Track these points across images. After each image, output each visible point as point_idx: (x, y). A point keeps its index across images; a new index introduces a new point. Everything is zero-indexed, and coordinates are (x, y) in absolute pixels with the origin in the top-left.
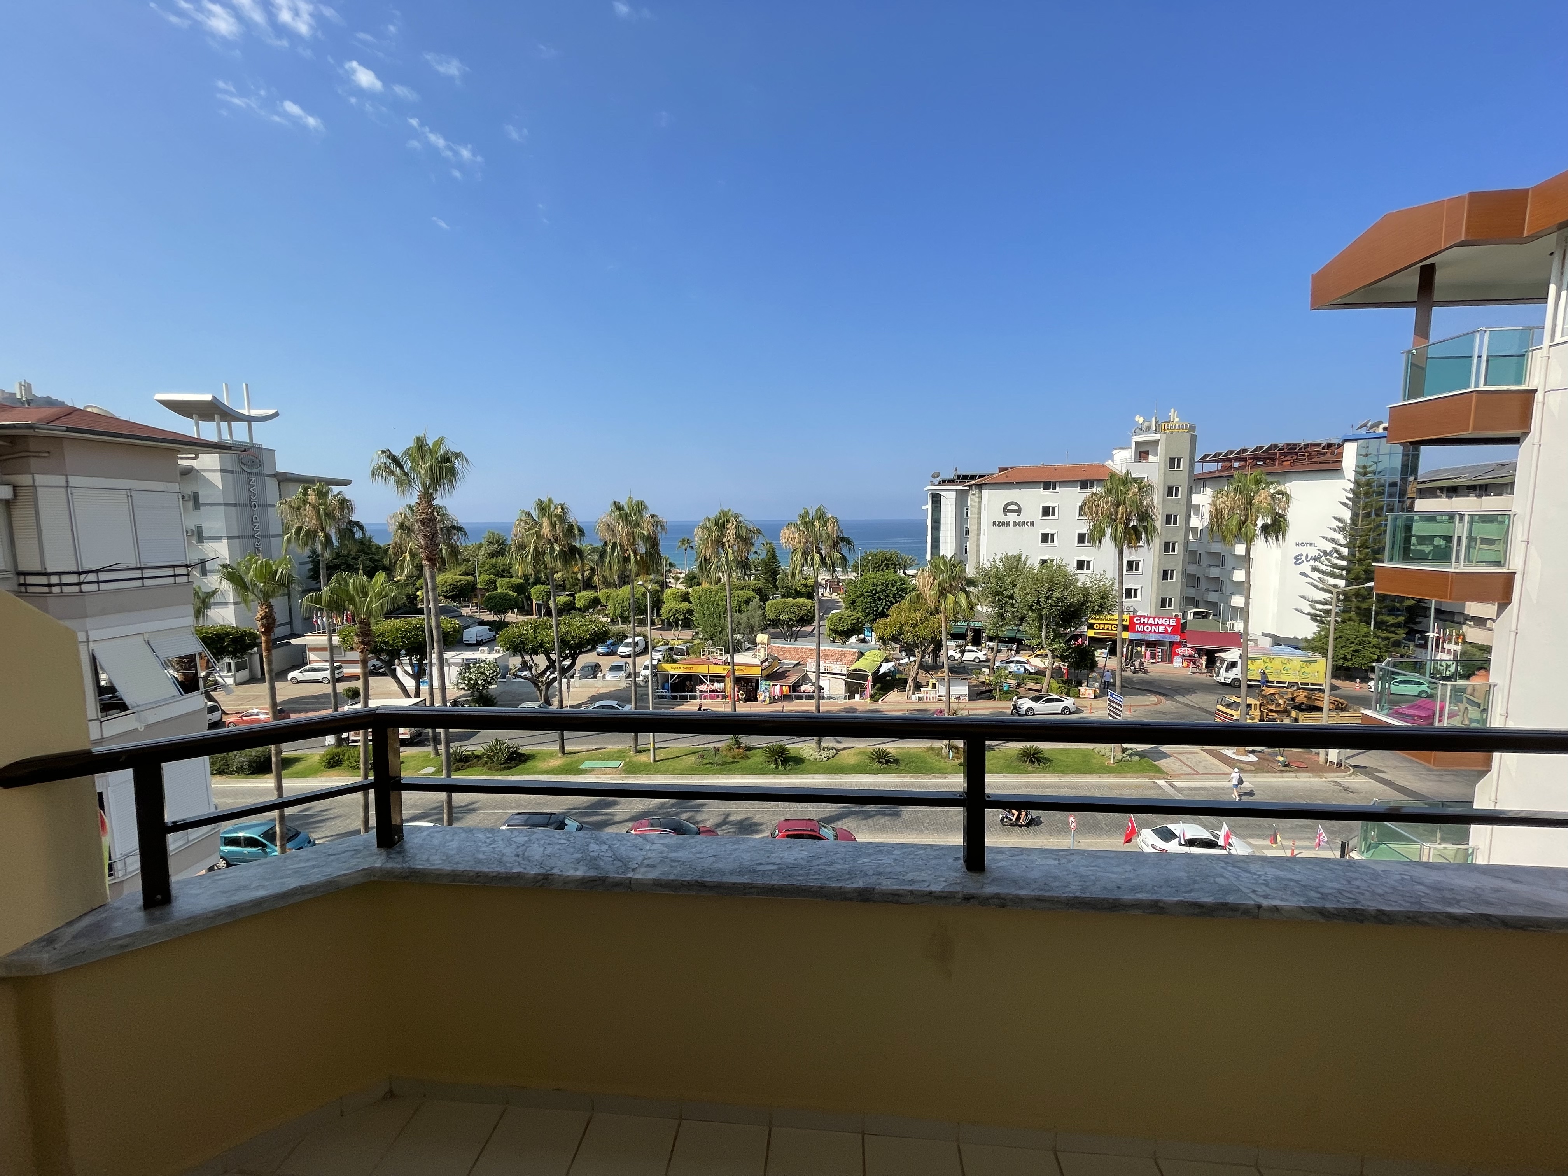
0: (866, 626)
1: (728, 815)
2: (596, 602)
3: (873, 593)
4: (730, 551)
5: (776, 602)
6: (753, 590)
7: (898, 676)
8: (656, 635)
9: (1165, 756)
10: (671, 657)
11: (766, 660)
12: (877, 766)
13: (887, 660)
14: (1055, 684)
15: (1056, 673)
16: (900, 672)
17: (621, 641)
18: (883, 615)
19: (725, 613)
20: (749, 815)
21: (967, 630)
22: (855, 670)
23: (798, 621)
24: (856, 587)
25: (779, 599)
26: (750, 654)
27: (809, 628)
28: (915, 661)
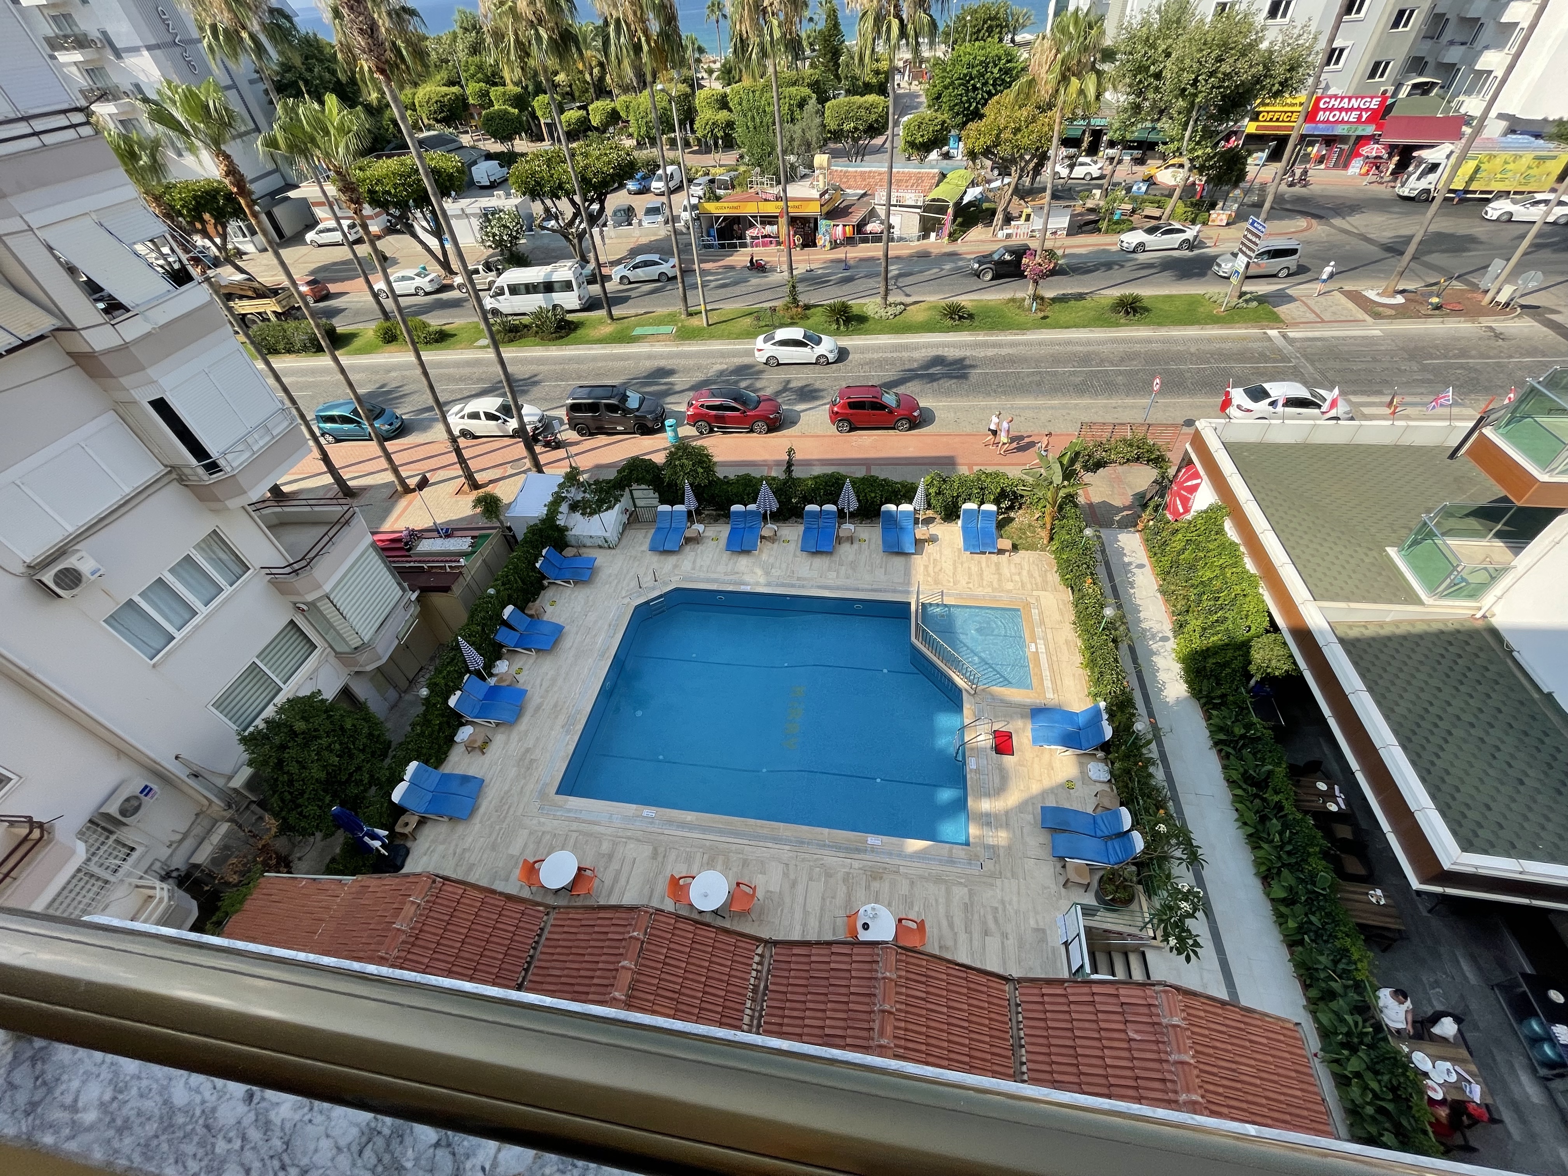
0: (953, 133)
1: (788, 382)
2: (614, 117)
3: (966, 79)
4: (775, 23)
5: (840, 101)
6: (809, 85)
7: (985, 205)
8: (693, 161)
9: (1290, 299)
10: (713, 192)
11: (826, 192)
12: (949, 322)
13: (973, 184)
14: (1181, 208)
15: (1189, 189)
16: (987, 199)
17: (653, 172)
18: (977, 115)
19: (774, 124)
20: (810, 381)
21: (1084, 132)
22: (934, 200)
23: (865, 132)
24: (944, 70)
25: (843, 99)
26: (806, 183)
27: (878, 141)
28: (1009, 184)
